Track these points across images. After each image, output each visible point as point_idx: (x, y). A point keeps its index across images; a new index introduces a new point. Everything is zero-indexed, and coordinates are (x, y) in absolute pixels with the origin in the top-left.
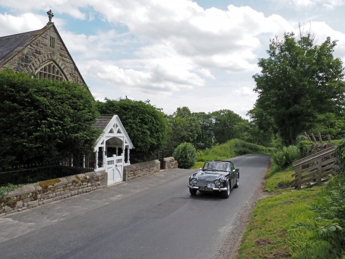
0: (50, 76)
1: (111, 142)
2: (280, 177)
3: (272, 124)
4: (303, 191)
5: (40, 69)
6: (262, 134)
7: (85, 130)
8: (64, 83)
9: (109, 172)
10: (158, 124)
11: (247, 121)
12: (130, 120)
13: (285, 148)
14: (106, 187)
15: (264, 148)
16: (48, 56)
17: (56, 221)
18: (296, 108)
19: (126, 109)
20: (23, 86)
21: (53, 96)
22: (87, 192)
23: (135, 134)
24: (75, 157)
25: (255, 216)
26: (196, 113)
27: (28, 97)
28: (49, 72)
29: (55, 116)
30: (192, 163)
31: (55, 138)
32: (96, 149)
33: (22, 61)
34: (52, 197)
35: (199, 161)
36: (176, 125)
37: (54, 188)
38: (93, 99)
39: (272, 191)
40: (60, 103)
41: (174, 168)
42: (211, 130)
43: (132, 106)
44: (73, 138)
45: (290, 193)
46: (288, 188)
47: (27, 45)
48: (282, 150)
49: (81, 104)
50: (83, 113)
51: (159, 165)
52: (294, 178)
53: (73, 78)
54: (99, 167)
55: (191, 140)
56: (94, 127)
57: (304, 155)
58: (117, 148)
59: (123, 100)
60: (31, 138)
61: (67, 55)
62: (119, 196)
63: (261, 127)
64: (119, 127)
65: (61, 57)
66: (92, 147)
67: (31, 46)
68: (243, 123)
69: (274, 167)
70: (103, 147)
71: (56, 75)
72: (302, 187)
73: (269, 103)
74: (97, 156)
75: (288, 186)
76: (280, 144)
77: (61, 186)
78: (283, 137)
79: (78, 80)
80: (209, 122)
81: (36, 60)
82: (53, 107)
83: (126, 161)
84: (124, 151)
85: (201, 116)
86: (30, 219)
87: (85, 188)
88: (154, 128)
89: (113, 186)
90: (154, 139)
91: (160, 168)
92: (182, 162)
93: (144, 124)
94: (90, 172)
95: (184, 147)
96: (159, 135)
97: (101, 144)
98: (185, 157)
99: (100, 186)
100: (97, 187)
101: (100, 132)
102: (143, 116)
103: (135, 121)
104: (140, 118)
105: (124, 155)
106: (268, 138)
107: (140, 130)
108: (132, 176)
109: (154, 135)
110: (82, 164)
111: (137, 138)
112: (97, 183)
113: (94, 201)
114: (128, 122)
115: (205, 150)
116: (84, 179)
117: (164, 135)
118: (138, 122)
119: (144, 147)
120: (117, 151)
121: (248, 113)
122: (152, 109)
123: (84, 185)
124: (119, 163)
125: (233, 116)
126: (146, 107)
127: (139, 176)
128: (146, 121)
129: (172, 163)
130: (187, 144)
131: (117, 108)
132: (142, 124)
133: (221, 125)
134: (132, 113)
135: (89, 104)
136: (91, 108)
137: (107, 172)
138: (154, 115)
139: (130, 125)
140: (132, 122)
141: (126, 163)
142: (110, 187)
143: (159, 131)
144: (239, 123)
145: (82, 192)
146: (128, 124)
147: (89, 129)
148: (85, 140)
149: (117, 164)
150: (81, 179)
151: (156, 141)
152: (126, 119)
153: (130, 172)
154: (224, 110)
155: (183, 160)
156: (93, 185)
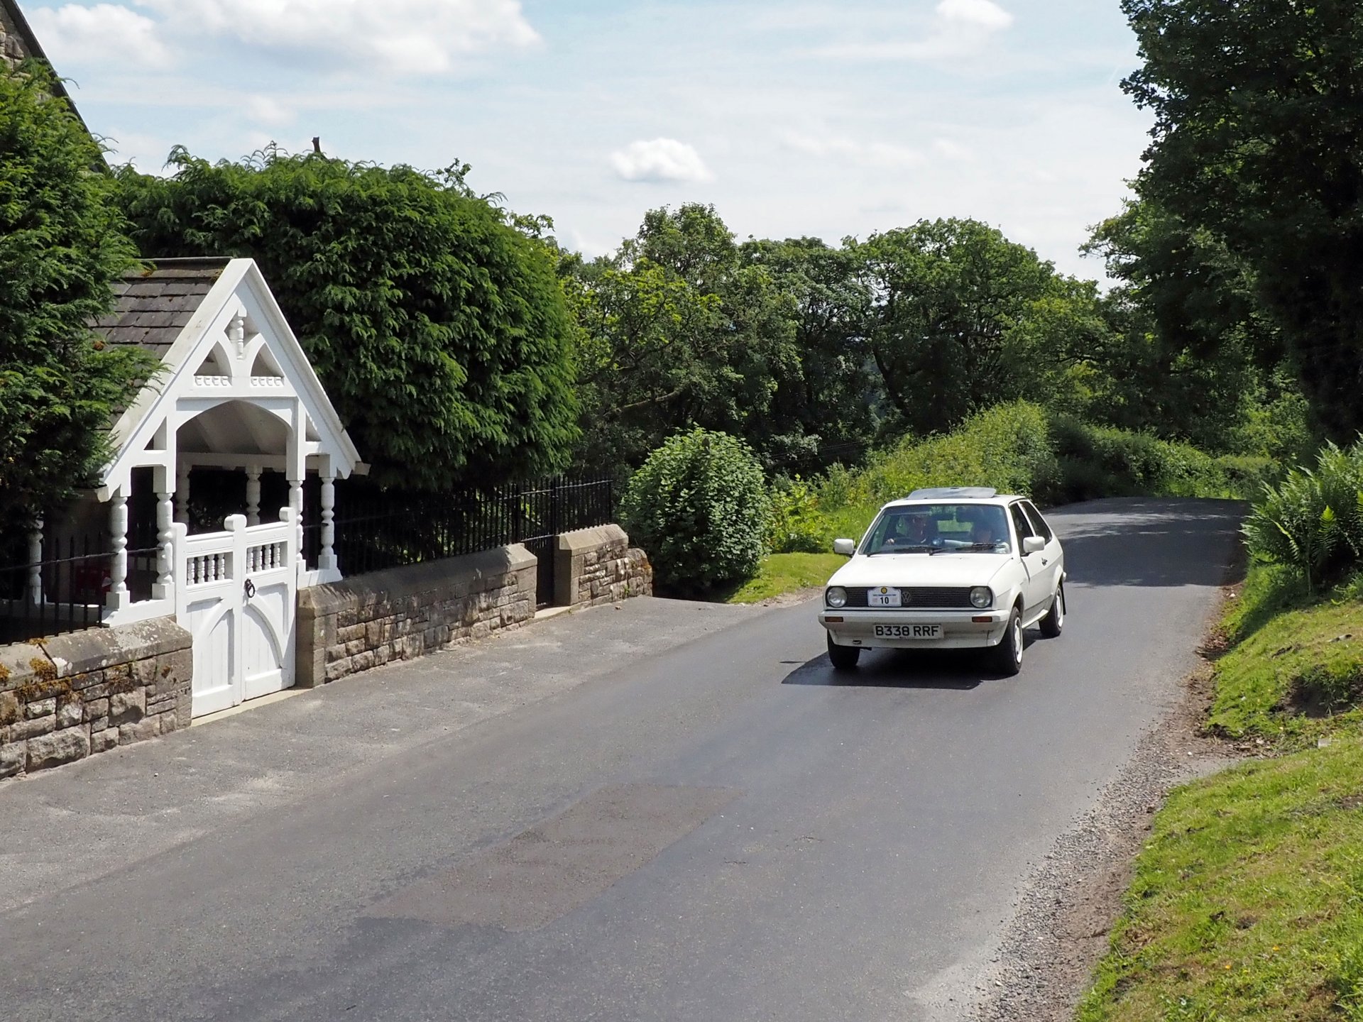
1: (209, 435)
6: (1185, 372)
7: (39, 360)
9: (203, 631)
10: (516, 318)
11: (1091, 287)
12: (335, 292)
14: (180, 727)
15: (1200, 459)
19: (307, 220)
22: (52, 762)
23: (366, 383)
26: (766, 247)
30: (742, 559)
32: (116, 480)
35: (790, 547)
39: (1254, 731)
41: (626, 595)
42: (862, 349)
43: (348, 202)
46: (1357, 711)
48: (1316, 469)
50: (22, 248)
51: (530, 580)
54: (134, 599)
55: (737, 414)
58: (255, 472)
59: (292, 164)
62: (269, 782)
63: (1177, 331)
64: (265, 339)
66: (90, 469)
68: (1061, 307)
69: (1265, 575)
70: (163, 468)
74: (125, 527)
75: (1355, 698)
76: (1297, 429)
78: (1317, 387)
80: (850, 297)
83: (312, 554)
84: (298, 494)
85: (799, 260)
87: (42, 738)
88: (493, 341)
89: (229, 719)
90: (491, 412)
91: (533, 595)
92: (678, 555)
93: (427, 319)
94: (78, 628)
95: (693, 461)
96: (526, 383)
97: (150, 446)
98: (696, 522)
99: (144, 720)
100: (126, 727)
101: (139, 367)
102: (418, 264)
103: (369, 294)
104: (401, 275)
105: (301, 518)
106: (1221, 396)
107: (400, 357)
108: (354, 650)
109: (495, 388)
110: (21, 585)
111: (381, 408)
112: (121, 701)
113: (100, 818)
114: (324, 306)
115: (827, 477)
116: (39, 680)
117: (559, 383)
118: (388, 300)
119: (431, 466)
120: (254, 493)
121: (1094, 238)
122: (481, 219)
123: (36, 716)
124: (269, 570)
125: (1002, 260)
126: (437, 202)
127: (398, 648)
128: (441, 295)
129: (611, 564)
130: (706, 443)
131: (252, 212)
132: (416, 318)
133: (926, 315)
134: (346, 248)
135: (64, 186)
136: (75, 214)
137: (185, 632)
138: (489, 256)
139: (337, 322)
140: (346, 307)
141: (312, 572)
142: (208, 725)
143: (527, 361)
144: (1035, 305)
145: (24, 762)
146: (322, 313)
147: (65, 348)
148: (36, 425)
149: (251, 575)
150: (15, 679)
151: (506, 423)
152: (312, 286)
153: (342, 630)
154: (945, 220)
155: (686, 547)
156: (96, 718)
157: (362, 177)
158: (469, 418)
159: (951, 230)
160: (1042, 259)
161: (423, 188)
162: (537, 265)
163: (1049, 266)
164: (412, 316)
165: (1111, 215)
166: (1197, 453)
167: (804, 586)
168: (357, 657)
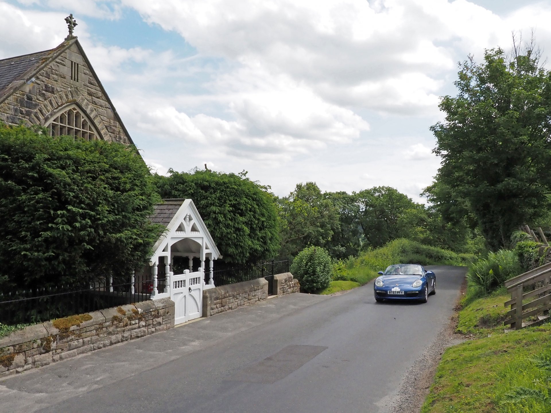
0: (72, 131)
1: (179, 247)
2: (484, 306)
3: (466, 212)
4: (525, 331)
5: (53, 119)
6: (450, 230)
7: (134, 227)
8: (96, 145)
9: (178, 301)
10: (263, 215)
11: (423, 206)
12: (214, 208)
13: (492, 255)
14: (171, 328)
15: (454, 255)
16: (67, 96)
17: (84, 389)
18: (509, 184)
19: (205, 188)
20: (25, 149)
21: (77, 167)
22: (137, 337)
23: (222, 233)
24: (117, 274)
25: (440, 377)
26: (330, 194)
27: (32, 169)
28: (69, 124)
29: (81, 202)
30: (325, 282)
31: (81, 240)
32: (154, 260)
33: (22, 105)
34: (77, 347)
35: (337, 279)
36: (294, 216)
37: (80, 330)
38: (148, 171)
39: (470, 332)
40: (90, 179)
41: (293, 292)
42: (358, 223)
43: (217, 183)
44: (114, 240)
45: (502, 336)
46: (499, 327)
47: (31, 78)
48: (487, 259)
49: (128, 181)
50: (130, 196)
51: (266, 288)
52: (509, 309)
53: (112, 135)
54: (159, 293)
55: (322, 241)
56: (150, 221)
57: (525, 267)
58: (191, 258)
59: (201, 173)
60: (39, 241)
61: (100, 94)
62: (196, 343)
63: (447, 218)
64: (194, 221)
65: (89, 98)
66: (147, 257)
67: (38, 78)
68: (414, 211)
69: (472, 288)
70: (167, 257)
71: (81, 129)
72: (523, 325)
73: (461, 174)
74: (156, 272)
75: (498, 323)
76: (482, 246)
77: (93, 328)
78: (487, 234)
79: (120, 138)
80: (354, 208)
81: (47, 102)
82: (78, 186)
83: (207, 280)
84: (203, 264)
85: (340, 198)
86: (38, 386)
87: (135, 330)
88: (257, 222)
89: (185, 326)
90: (256, 241)
91: (267, 292)
92: (307, 281)
93: (239, 215)
94: (144, 300)
95: (311, 255)
96: (266, 233)
97: (164, 251)
98: (312, 272)
99: (162, 326)
100: (157, 328)
101: (161, 229)
102: (236, 200)
103: (223, 209)
104: (232, 204)
105: (204, 270)
106: (460, 237)
107: (231, 226)
108: (218, 307)
109: (257, 235)
110: (128, 288)
111: (226, 240)
112: (156, 320)
113: (151, 352)
114: (211, 212)
115: (348, 259)
116: (134, 315)
117: (275, 233)
118: (228, 210)
119: (239, 256)
120: (191, 264)
121: (424, 192)
122: (253, 188)
123: (133, 324)
124: (195, 285)
125: (398, 198)
126: (242, 183)
127: (230, 307)
128: (242, 209)
129: (288, 284)
130: (315, 250)
131: (191, 186)
132: (236, 215)
133: (376, 213)
134: (216, 196)
135: (141, 180)
136: (144, 187)
137: (173, 302)
138: (255, 198)
139: (214, 217)
140: (217, 212)
141: (207, 285)
142: (179, 327)
143: (266, 227)
144: (407, 211)
145: (130, 337)
146: (210, 214)
147: (141, 224)
148: (134, 245)
149: (191, 286)
150: (128, 314)
151: (260, 245)
152: (207, 206)
153: (215, 301)
154: (381, 187)
155: (310, 278)
156: (149, 325)
157: (221, 176)
158: (250, 243)
159: (383, 189)
160: (409, 198)
161: (237, 179)
162: (269, 201)
163: (411, 200)
164: (235, 215)
165: (429, 185)
166: (453, 253)
167: (342, 290)
168: (219, 309)
